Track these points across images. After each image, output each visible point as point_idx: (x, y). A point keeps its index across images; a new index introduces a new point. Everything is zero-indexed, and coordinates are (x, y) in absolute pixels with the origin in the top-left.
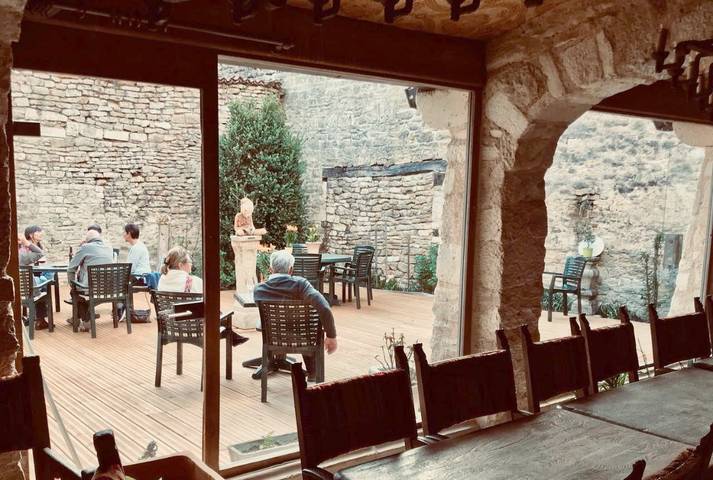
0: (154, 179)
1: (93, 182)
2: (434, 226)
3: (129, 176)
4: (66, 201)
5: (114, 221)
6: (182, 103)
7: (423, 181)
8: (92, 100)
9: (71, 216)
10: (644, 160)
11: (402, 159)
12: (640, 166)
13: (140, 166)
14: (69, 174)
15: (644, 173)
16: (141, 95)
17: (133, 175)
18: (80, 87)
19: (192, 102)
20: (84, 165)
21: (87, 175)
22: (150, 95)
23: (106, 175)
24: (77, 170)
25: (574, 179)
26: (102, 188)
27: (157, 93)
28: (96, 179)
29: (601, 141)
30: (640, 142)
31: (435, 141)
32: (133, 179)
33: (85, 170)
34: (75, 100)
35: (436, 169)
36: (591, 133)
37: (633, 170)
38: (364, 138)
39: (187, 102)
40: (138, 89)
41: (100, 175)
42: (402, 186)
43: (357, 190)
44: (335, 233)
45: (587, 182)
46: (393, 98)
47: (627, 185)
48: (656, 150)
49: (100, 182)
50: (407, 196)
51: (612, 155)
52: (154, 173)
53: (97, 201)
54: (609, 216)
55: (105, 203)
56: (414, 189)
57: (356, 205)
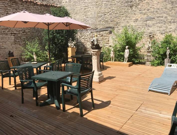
0: (29, 33)
1: (10, 34)
2: (110, 44)
3: (22, 33)
4: (2, 41)
5: (18, 47)
6: (36, 11)
7: (106, 33)
8: (8, 8)
9: (4, 46)
10: (168, 26)
11: (100, 27)
12: (167, 27)
13: (25, 29)
14: (2, 32)
15: (167, 29)
16: (24, 8)
17: (23, 32)
18: (4, 4)
19: (39, 11)
20: (7, 29)
21: (8, 32)
22: (26, 8)
23: (14, 32)
24: (5, 31)
25: (149, 31)
26: (13, 36)
27: (28, 7)
28: (11, 34)
29: (156, 21)
30: (166, 21)
31: (109, 22)
32: (23, 34)
33: (8, 31)
34: (3, 8)
35: (110, 29)
36: (154, 19)
37: (165, 28)
38: (88, 22)
39: (37, 11)
40: (23, 6)
41: (12, 33)
42: (100, 34)
43: (86, 36)
44: (80, 48)
45: (152, 32)
46: (96, 11)
47: (163, 32)
48: (171, 23)
49: (12, 35)
50: (102, 37)
51: (159, 25)
52: (29, 32)
53: (12, 41)
54: (158, 40)
55: (15, 41)
56: (104, 35)
57: (86, 40)
